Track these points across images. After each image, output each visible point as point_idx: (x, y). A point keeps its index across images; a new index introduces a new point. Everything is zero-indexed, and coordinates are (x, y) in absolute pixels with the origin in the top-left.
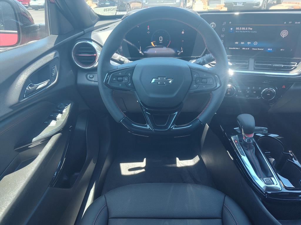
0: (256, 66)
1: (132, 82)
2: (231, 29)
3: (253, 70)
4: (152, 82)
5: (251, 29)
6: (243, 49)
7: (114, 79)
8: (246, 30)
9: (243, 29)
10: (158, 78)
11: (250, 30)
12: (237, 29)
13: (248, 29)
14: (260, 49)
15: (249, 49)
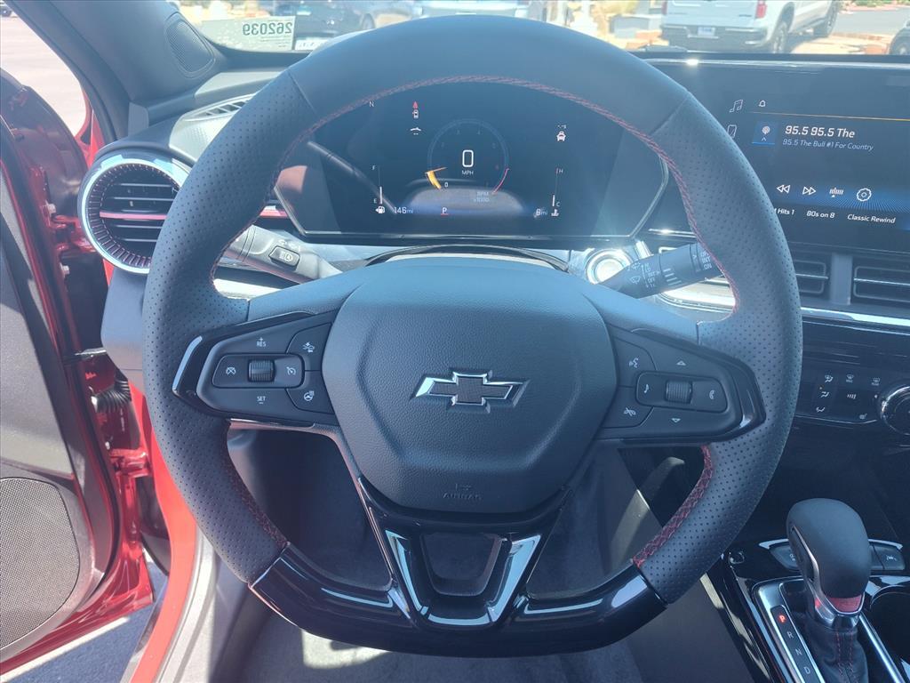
0: (862, 288)
1: (319, 383)
2: (766, 130)
3: (849, 303)
4: (417, 395)
5: (851, 134)
6: (810, 213)
7: (231, 370)
8: (827, 139)
9: (817, 131)
10: (450, 377)
11: (845, 140)
12: (791, 130)
13: (836, 132)
14: (882, 220)
15: (832, 215)
